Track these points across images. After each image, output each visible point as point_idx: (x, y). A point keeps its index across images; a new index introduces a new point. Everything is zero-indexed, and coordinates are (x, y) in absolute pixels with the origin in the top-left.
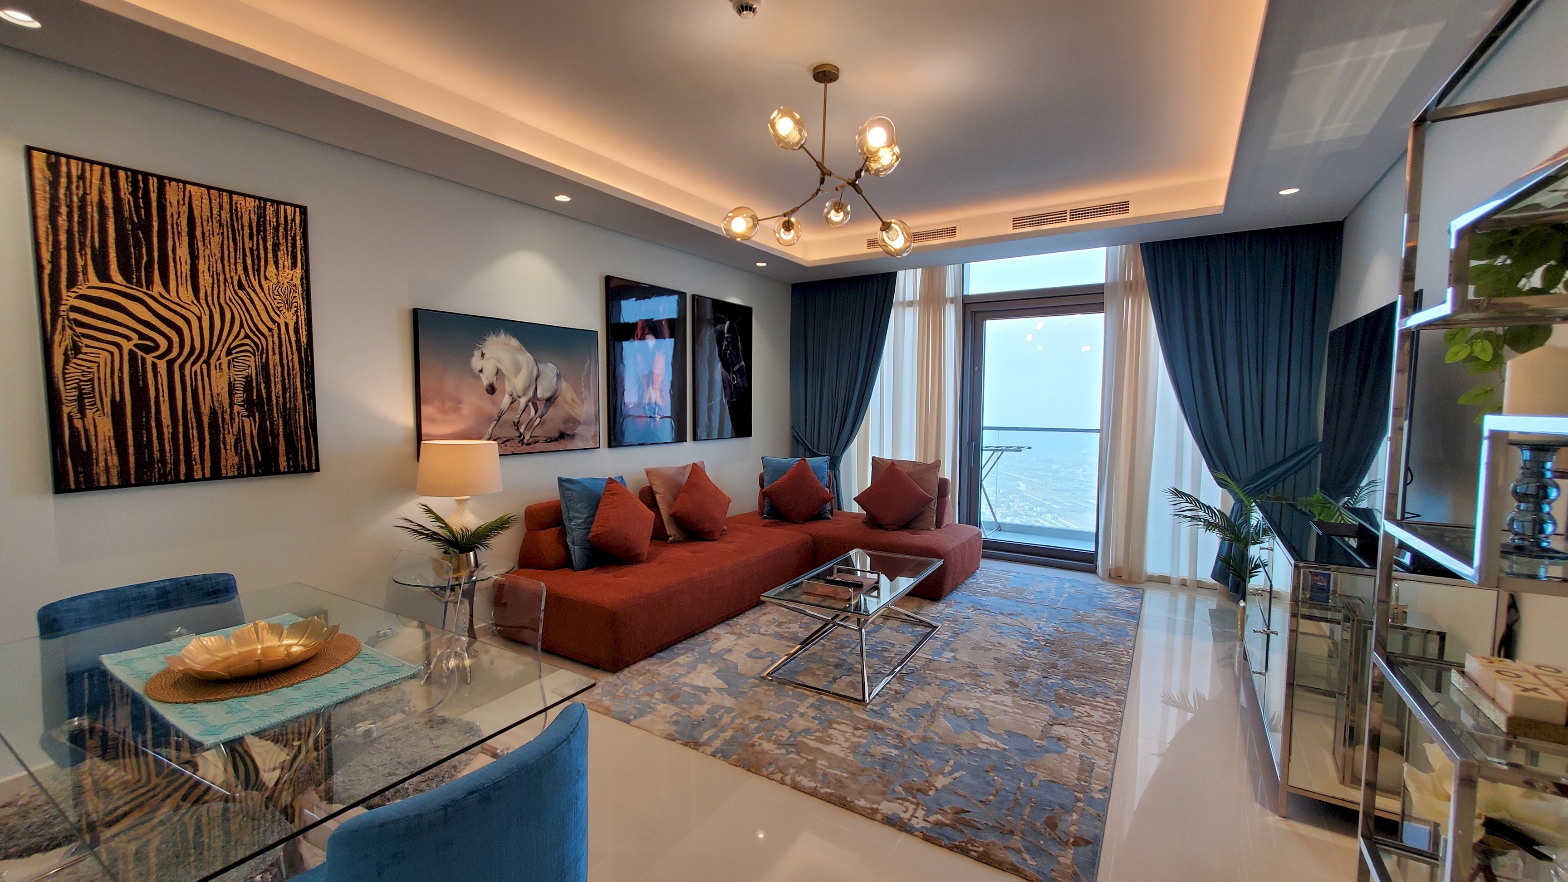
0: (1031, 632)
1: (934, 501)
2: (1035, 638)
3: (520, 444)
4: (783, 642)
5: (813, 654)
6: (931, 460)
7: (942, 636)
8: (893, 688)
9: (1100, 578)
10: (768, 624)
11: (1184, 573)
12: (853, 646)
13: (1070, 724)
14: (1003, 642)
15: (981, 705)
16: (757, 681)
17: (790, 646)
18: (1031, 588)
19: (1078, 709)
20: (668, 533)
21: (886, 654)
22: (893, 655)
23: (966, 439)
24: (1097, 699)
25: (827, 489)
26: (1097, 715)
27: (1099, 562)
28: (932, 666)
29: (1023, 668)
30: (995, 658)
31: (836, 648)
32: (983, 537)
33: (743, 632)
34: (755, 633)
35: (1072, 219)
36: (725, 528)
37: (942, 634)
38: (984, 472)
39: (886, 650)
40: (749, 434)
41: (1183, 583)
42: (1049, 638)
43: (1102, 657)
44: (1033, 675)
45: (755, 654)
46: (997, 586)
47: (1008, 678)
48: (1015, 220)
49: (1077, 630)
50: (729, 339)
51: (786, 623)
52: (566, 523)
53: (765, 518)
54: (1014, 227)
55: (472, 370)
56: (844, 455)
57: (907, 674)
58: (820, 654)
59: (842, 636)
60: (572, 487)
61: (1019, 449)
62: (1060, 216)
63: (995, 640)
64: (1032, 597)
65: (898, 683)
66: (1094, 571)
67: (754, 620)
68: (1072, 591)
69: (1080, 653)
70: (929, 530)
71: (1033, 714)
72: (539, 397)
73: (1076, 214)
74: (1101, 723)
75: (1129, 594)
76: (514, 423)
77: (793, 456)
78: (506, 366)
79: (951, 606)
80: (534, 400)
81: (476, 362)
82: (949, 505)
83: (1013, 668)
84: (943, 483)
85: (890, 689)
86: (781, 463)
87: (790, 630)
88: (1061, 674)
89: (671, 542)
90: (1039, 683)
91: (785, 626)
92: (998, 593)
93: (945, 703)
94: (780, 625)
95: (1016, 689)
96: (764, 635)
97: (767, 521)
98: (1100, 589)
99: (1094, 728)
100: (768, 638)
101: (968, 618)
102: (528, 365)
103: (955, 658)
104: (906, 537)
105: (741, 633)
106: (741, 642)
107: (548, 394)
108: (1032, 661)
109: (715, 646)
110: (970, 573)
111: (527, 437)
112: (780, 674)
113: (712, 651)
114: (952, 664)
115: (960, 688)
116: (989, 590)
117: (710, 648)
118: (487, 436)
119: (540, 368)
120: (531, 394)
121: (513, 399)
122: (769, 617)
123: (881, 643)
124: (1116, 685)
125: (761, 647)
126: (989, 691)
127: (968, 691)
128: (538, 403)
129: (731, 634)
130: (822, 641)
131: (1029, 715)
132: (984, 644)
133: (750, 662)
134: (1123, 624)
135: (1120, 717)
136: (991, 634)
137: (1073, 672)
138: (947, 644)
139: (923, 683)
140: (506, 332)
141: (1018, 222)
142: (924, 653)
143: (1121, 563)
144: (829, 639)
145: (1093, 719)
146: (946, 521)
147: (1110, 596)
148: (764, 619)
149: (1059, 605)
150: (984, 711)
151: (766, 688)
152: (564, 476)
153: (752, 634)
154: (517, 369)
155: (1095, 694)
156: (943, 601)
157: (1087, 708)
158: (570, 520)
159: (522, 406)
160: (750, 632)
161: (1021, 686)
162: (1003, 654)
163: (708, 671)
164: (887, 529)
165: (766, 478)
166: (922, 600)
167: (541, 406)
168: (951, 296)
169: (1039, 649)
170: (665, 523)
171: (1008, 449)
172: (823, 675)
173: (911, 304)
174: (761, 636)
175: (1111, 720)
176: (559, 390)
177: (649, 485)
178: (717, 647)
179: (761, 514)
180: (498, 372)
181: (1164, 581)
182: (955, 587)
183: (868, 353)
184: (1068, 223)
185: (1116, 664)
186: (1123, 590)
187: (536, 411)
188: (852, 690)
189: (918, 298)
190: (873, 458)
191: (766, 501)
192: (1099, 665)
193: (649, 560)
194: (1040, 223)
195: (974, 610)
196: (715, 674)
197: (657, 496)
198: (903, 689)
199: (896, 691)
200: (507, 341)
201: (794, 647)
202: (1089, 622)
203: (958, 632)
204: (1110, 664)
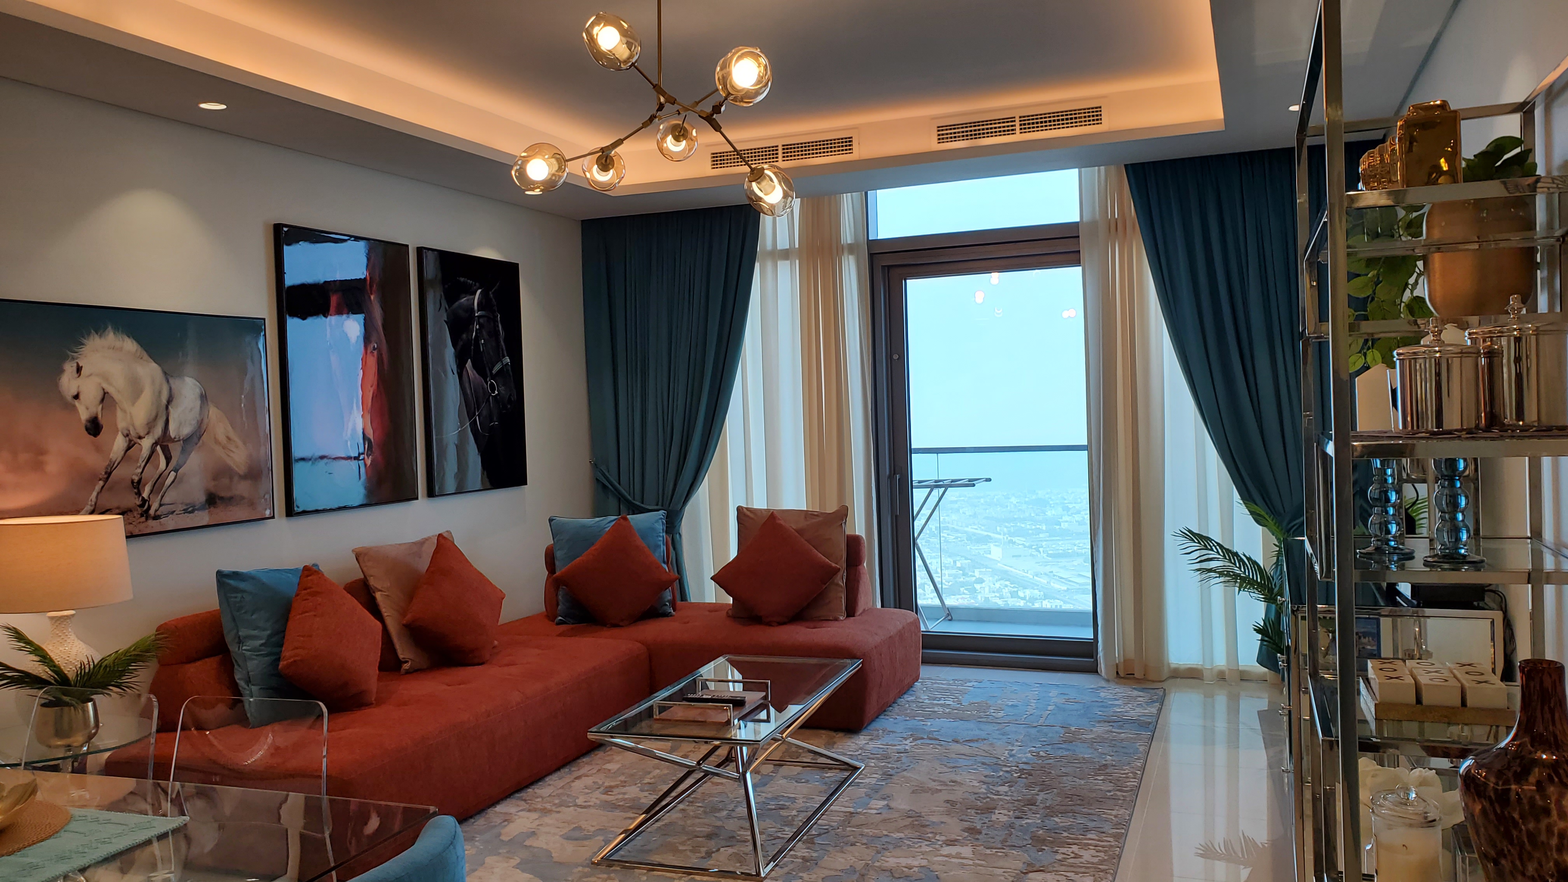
0: (1000, 762)
1: (841, 573)
2: (1004, 769)
3: (143, 519)
4: (618, 813)
5: (671, 824)
6: (832, 507)
7: (867, 781)
8: (799, 854)
9: (1104, 679)
10: (587, 791)
11: (1220, 661)
12: (731, 807)
13: (1051, 869)
14: (958, 778)
15: (929, 861)
16: (587, 870)
17: (631, 818)
18: (1000, 702)
19: (1062, 850)
20: (401, 657)
21: (783, 813)
22: (794, 813)
23: (886, 470)
24: (1089, 836)
25: (665, 566)
26: (1087, 855)
27: (1101, 654)
28: (855, 820)
29: (989, 810)
30: (947, 801)
31: (705, 812)
32: (923, 628)
33: (548, 806)
34: (569, 807)
35: (1023, 130)
36: (496, 643)
37: (868, 777)
38: (918, 524)
39: (782, 807)
40: (521, 480)
41: (1221, 677)
42: (1025, 767)
43: (1101, 784)
44: (1001, 816)
45: (577, 834)
46: (948, 703)
47: (966, 824)
48: (940, 128)
49: (1065, 753)
50: (481, 320)
51: (617, 786)
52: (233, 648)
53: (561, 623)
54: (940, 140)
55: (61, 397)
56: (688, 508)
57: (819, 835)
58: (680, 823)
59: (711, 795)
60: (242, 585)
61: (971, 483)
62: (1005, 125)
63: (946, 778)
64: (1001, 714)
65: (808, 848)
66: (1093, 670)
67: (562, 787)
68: (1061, 700)
69: (1068, 782)
70: (836, 619)
71: (1001, 863)
72: (172, 435)
73: (1030, 122)
74: (1093, 863)
75: (1142, 697)
76: (133, 482)
77: (598, 511)
78: (118, 387)
79: (878, 737)
80: (164, 442)
81: (69, 383)
82: (865, 579)
83: (973, 811)
84: (854, 543)
85: (796, 857)
86: (584, 527)
87: (626, 796)
88: (1041, 811)
89: (408, 672)
90: (1011, 826)
91: (616, 791)
92: (949, 713)
93: (877, 864)
94: (608, 790)
95: (977, 836)
96: (585, 807)
97: (563, 628)
98: (1102, 694)
99: (1083, 870)
100: (592, 810)
101: (906, 751)
102: (153, 382)
103: (889, 807)
104: (800, 634)
105: (545, 808)
106: (548, 820)
107: (186, 431)
108: (1001, 800)
109: (507, 829)
110: (906, 687)
111: (155, 506)
112: (623, 856)
113: (505, 838)
114: (885, 815)
115: (897, 844)
116: (936, 709)
117: (500, 834)
118: (89, 508)
119: (173, 386)
120: (158, 431)
121: (130, 441)
122: (588, 781)
123: (776, 798)
124: (1115, 816)
125: (584, 825)
126: (940, 843)
127: (909, 846)
128: (171, 446)
129: (529, 811)
130: (681, 806)
131: (996, 865)
132: (932, 785)
133: (570, 847)
134: (1132, 738)
135: (1117, 853)
136: (939, 770)
137: (1057, 807)
138: (875, 790)
139: (843, 843)
140: (116, 329)
141: (946, 132)
142: (840, 806)
143: (1131, 654)
144: (692, 802)
145: (1081, 860)
146: (863, 603)
147: (1116, 702)
148: (578, 784)
149: (1041, 721)
150: (935, 867)
151: (605, 876)
152: (227, 568)
153: (563, 809)
154: (136, 392)
155: (1087, 830)
156: (864, 732)
157: (1075, 848)
158: (240, 641)
159: (145, 452)
160: (560, 805)
161: (984, 832)
162: (958, 795)
163: (506, 865)
164: (769, 624)
165: (558, 554)
166: (833, 734)
167: (175, 450)
168: (849, 242)
169: (1011, 783)
170: (395, 640)
171: (954, 484)
172: (690, 851)
173: (785, 254)
174: (579, 810)
175: (1106, 858)
176: (206, 421)
177: (362, 576)
178: (511, 831)
179: (550, 615)
180: (105, 397)
181: (1192, 675)
182: (882, 710)
183: (720, 336)
184: (1018, 137)
185: (1119, 790)
186: (1136, 693)
187: (168, 459)
188: (738, 865)
189: (797, 246)
190: (739, 509)
191: (561, 593)
192: (1094, 795)
193: (379, 702)
194: (977, 136)
195: (915, 740)
196: (517, 867)
197: (378, 595)
198: (815, 855)
199: (803, 858)
200: (118, 344)
201: (634, 819)
202: (1084, 741)
203: (892, 772)
204: (1109, 791)
